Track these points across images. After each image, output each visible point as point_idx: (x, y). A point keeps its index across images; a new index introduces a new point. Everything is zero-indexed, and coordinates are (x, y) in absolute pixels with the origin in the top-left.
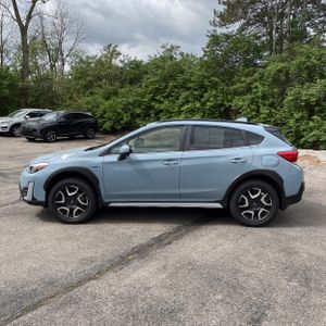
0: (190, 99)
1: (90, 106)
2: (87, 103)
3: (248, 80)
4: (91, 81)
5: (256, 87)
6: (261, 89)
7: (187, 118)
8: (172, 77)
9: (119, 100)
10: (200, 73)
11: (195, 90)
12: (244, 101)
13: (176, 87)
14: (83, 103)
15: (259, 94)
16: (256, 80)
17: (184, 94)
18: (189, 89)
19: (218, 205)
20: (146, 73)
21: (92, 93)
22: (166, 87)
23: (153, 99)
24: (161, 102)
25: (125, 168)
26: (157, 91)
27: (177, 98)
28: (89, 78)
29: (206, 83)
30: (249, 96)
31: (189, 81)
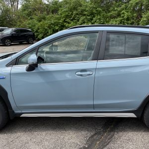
0: (86, 21)
1: (30, 26)
2: (29, 24)
3: (119, 9)
4: (30, 11)
5: (123, 13)
6: (126, 15)
7: (103, 25)
8: (75, 9)
9: (46, 22)
10: (91, 6)
11: (88, 15)
12: (116, 21)
13: (77, 14)
14: (26, 24)
15: (126, 17)
16: (123, 9)
17: (82, 18)
18: (85, 15)
19: (132, 115)
20: (61, 7)
21: (31, 18)
22: (72, 14)
23: (65, 21)
24: (69, 23)
25: (34, 79)
26: (67, 16)
27: (78, 20)
28: (30, 10)
29: (94, 11)
30: (119, 19)
31: (85, 10)
